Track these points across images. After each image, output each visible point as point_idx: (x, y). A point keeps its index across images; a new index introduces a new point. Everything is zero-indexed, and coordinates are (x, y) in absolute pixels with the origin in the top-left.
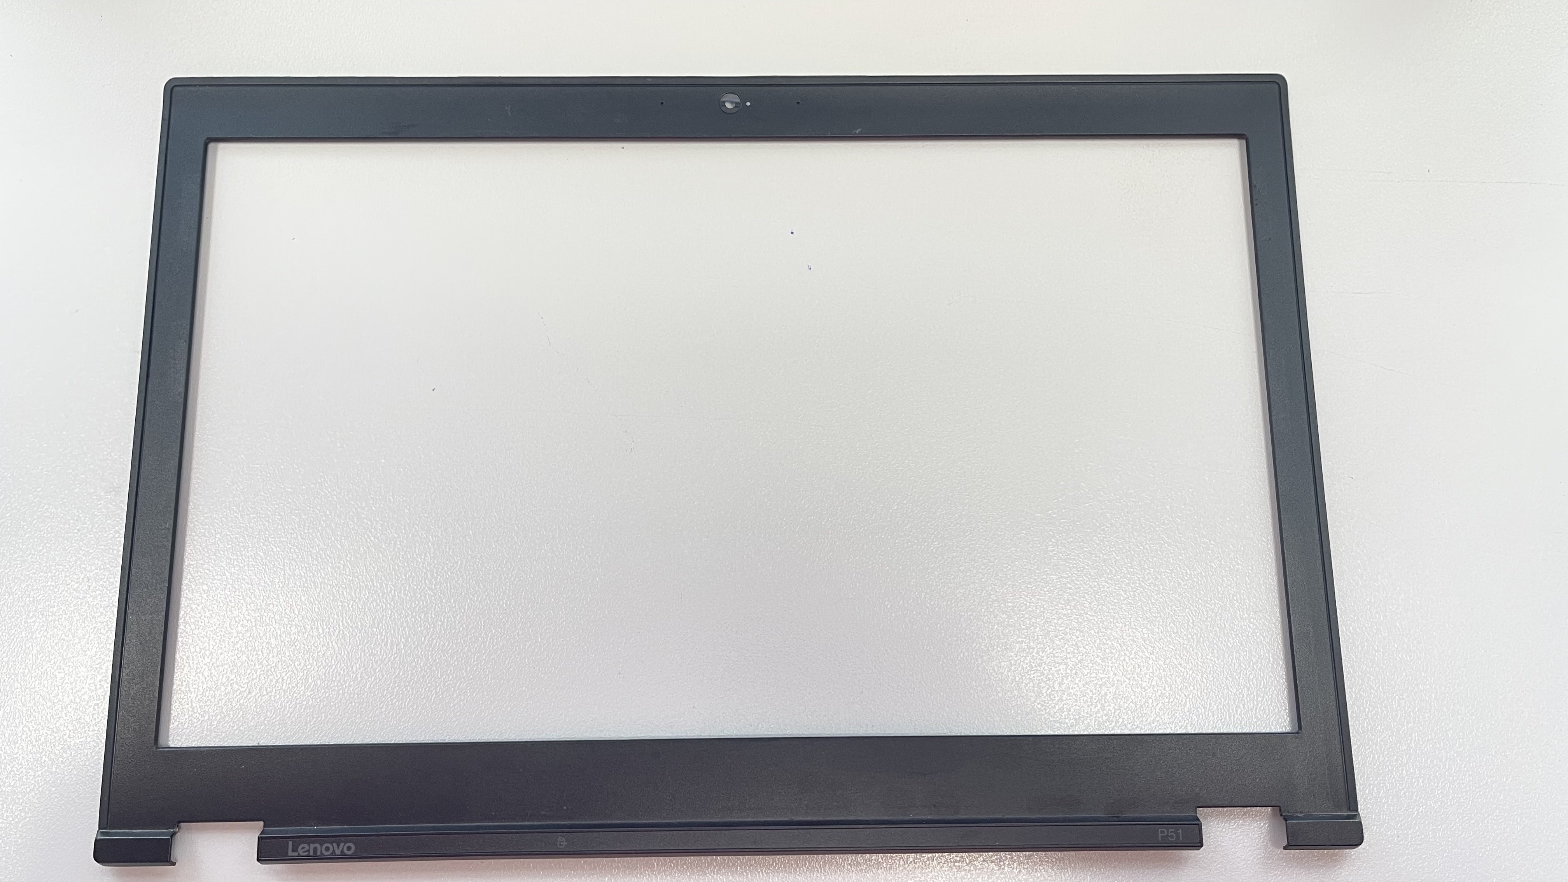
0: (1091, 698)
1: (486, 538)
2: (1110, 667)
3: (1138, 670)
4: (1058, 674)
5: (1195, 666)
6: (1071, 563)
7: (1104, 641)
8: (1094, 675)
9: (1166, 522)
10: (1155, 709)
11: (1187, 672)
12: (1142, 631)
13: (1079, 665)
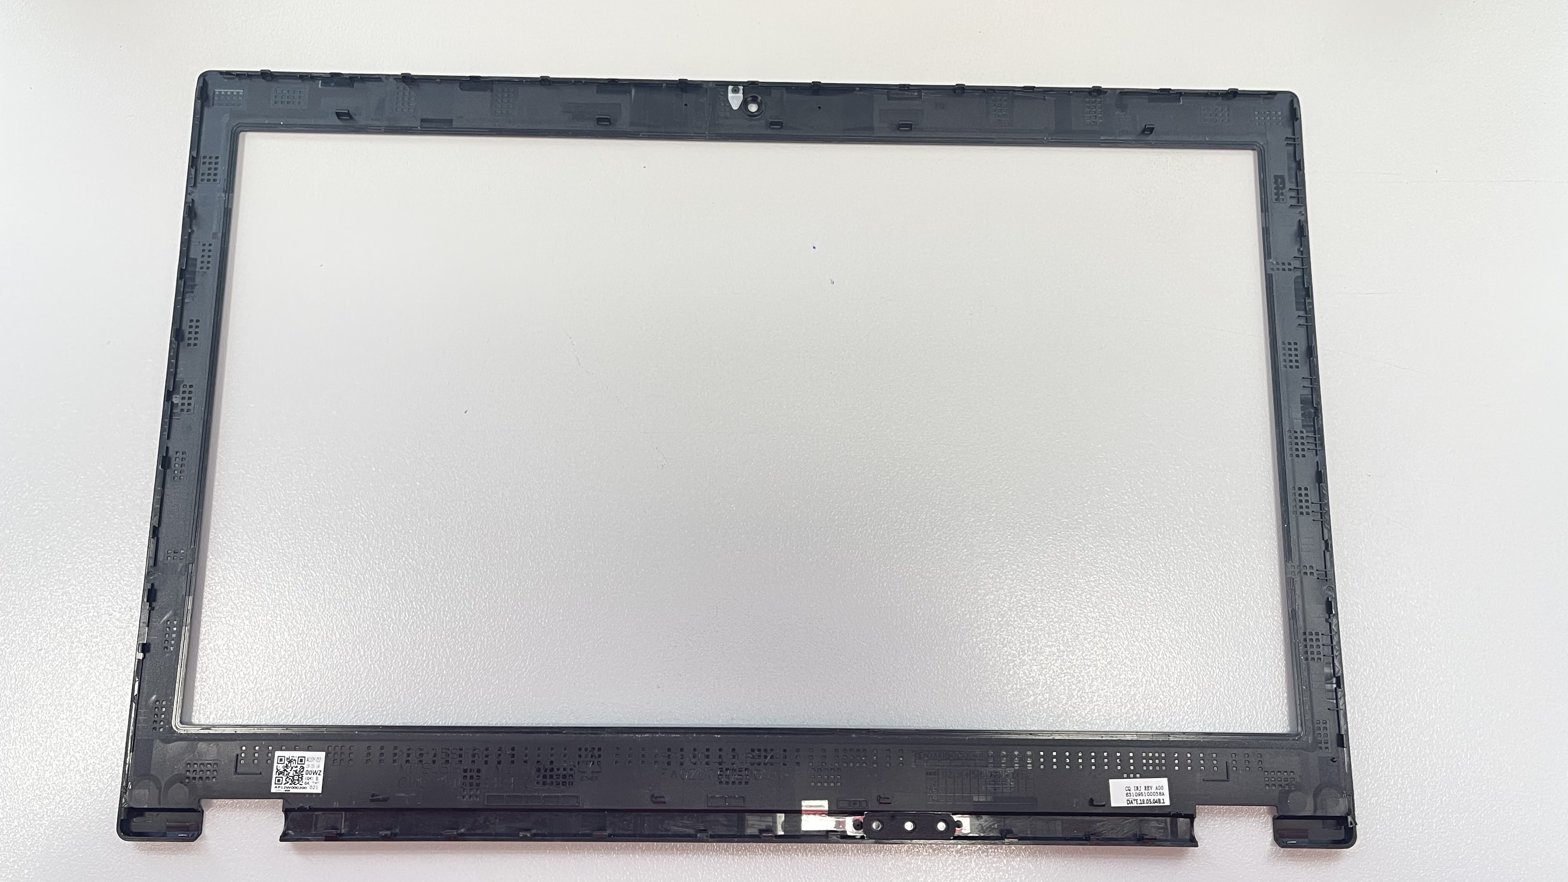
0: (1121, 698)
1: (523, 558)
2: (1138, 668)
3: (1166, 670)
4: (1088, 676)
5: (1221, 665)
6: (1098, 567)
7: (1133, 642)
8: (1123, 676)
9: (1189, 524)
10: (1184, 707)
11: (1214, 671)
12: (1169, 632)
13: (1109, 666)
